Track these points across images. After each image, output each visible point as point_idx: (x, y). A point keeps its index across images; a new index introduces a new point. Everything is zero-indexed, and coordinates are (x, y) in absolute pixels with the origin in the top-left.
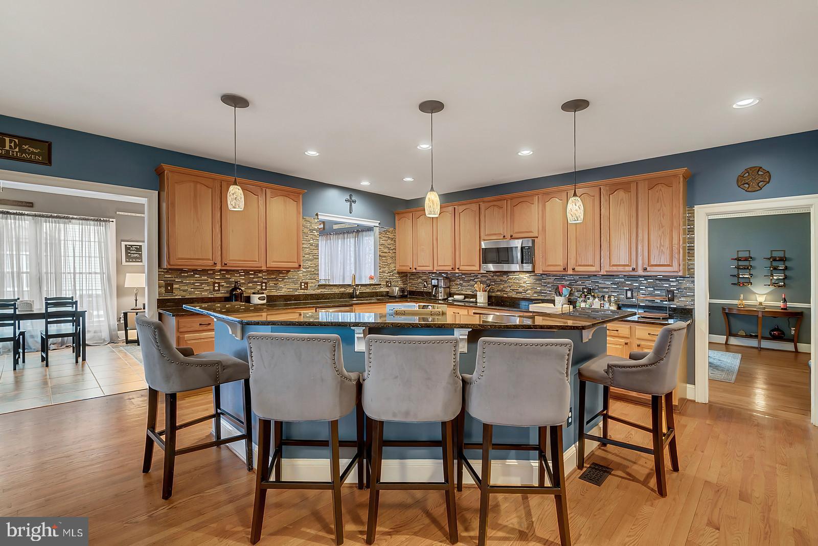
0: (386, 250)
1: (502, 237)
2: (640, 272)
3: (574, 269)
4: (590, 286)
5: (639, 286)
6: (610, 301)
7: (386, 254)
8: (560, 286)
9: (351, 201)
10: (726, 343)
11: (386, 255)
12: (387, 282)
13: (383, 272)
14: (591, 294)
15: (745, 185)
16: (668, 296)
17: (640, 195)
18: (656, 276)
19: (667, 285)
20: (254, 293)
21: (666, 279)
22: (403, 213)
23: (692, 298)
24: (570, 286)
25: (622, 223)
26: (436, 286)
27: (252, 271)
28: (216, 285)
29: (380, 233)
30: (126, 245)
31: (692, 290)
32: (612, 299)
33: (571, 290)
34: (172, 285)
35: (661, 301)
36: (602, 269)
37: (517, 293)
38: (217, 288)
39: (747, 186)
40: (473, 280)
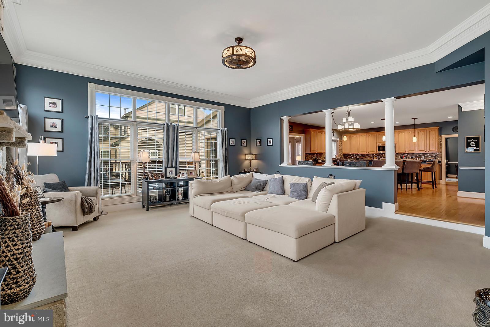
0: (340, 147)
2: (427, 152)
3: (408, 152)
5: (427, 156)
8: (403, 156)
9: (333, 133)
13: (340, 154)
15: (454, 131)
16: (435, 158)
17: (427, 133)
18: (431, 153)
19: (435, 155)
24: (406, 156)
27: (320, 154)
29: (338, 141)
31: (441, 157)
36: (416, 151)
40: (372, 156)
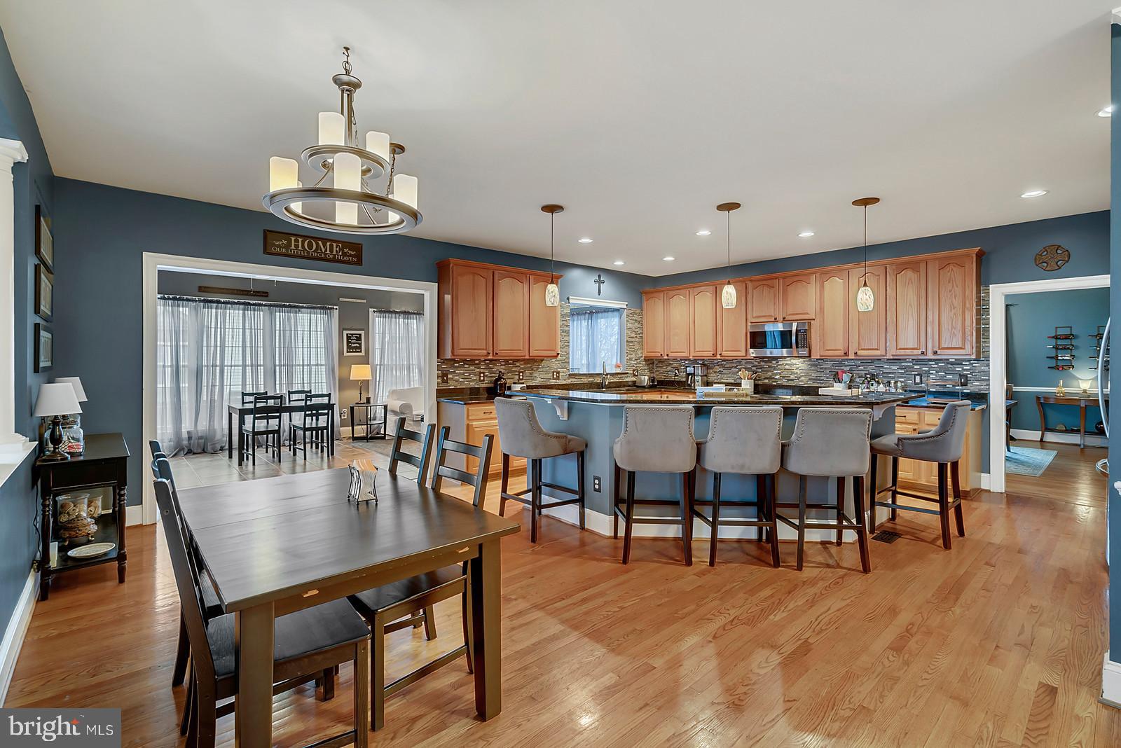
0: (633, 335)
1: (773, 320)
2: (930, 356)
3: (856, 353)
4: (873, 372)
5: (929, 370)
6: (896, 388)
7: (634, 338)
8: (839, 371)
9: (600, 282)
10: (1041, 440)
11: (633, 340)
12: (634, 370)
13: (630, 359)
14: (874, 379)
15: (1043, 264)
16: (961, 380)
17: (929, 274)
18: (948, 360)
19: (960, 369)
20: (514, 383)
21: (959, 362)
22: (652, 293)
23: (987, 383)
24: (850, 371)
25: (910, 305)
26: (693, 375)
27: (511, 360)
28: (482, 375)
29: (628, 316)
30: (347, 334)
31: (987, 373)
32: (899, 385)
33: (853, 376)
34: (447, 376)
35: (953, 386)
36: (888, 352)
37: (789, 380)
38: (482, 378)
39: (1046, 265)
40: (736, 367)
